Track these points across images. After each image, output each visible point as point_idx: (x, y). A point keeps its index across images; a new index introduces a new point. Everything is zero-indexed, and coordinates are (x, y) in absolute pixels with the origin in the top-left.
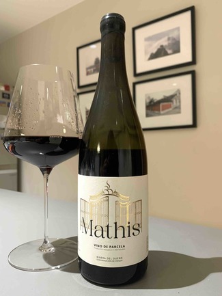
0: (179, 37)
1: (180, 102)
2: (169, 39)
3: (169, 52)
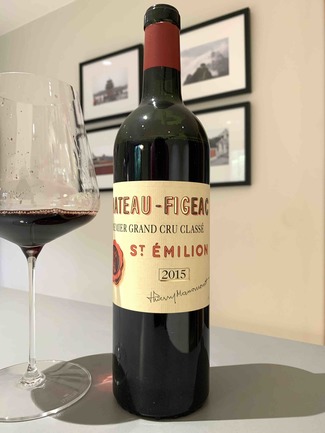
0: (227, 52)
2: (213, 54)
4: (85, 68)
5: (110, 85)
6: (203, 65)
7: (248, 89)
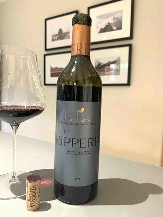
1: (120, 66)
3: (114, 28)
4: (48, 21)
5: (60, 31)
6: (109, 23)
7: (131, 37)
